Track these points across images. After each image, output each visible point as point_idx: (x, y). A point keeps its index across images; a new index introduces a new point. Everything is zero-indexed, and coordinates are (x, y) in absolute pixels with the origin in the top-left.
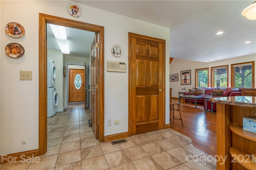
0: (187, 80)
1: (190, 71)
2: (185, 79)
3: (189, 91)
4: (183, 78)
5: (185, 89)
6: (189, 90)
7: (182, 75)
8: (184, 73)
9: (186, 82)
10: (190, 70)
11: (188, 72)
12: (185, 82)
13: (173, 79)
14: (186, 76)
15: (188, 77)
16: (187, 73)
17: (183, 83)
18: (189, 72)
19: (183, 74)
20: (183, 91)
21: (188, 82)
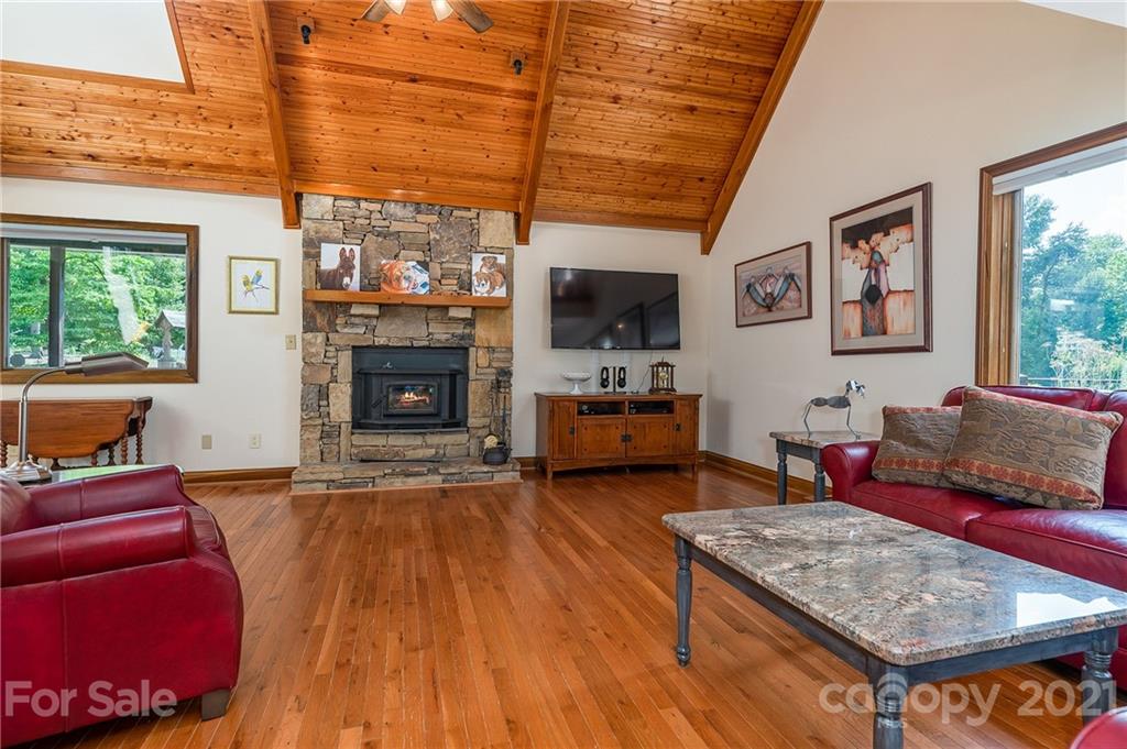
0: (893, 305)
1: (916, 201)
2: (873, 295)
3: (886, 435)
4: (853, 279)
5: (842, 402)
6: (890, 415)
7: (847, 250)
8: (860, 232)
9: (883, 319)
10: (925, 189)
11: (904, 217)
12: (874, 324)
13: (770, 304)
14: (876, 265)
15: (900, 273)
16: (883, 225)
17: (847, 335)
18: (909, 211)
19: (854, 236)
20: (825, 427)
21: (902, 317)
